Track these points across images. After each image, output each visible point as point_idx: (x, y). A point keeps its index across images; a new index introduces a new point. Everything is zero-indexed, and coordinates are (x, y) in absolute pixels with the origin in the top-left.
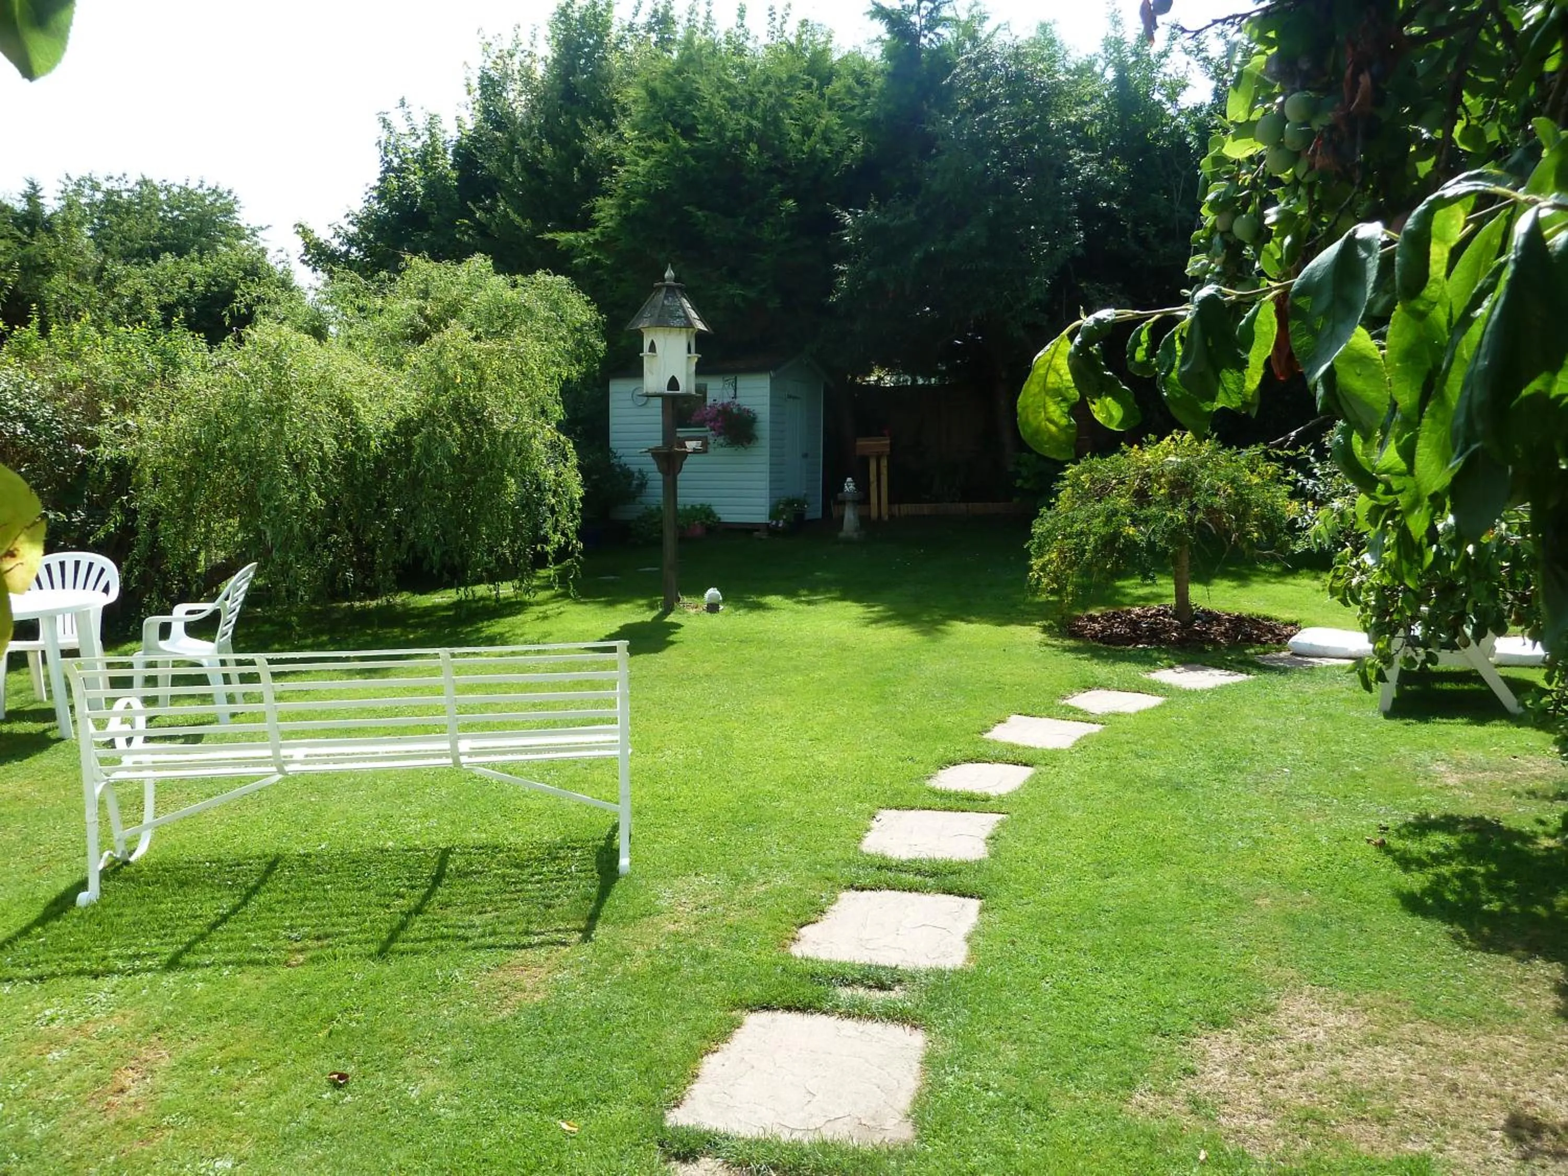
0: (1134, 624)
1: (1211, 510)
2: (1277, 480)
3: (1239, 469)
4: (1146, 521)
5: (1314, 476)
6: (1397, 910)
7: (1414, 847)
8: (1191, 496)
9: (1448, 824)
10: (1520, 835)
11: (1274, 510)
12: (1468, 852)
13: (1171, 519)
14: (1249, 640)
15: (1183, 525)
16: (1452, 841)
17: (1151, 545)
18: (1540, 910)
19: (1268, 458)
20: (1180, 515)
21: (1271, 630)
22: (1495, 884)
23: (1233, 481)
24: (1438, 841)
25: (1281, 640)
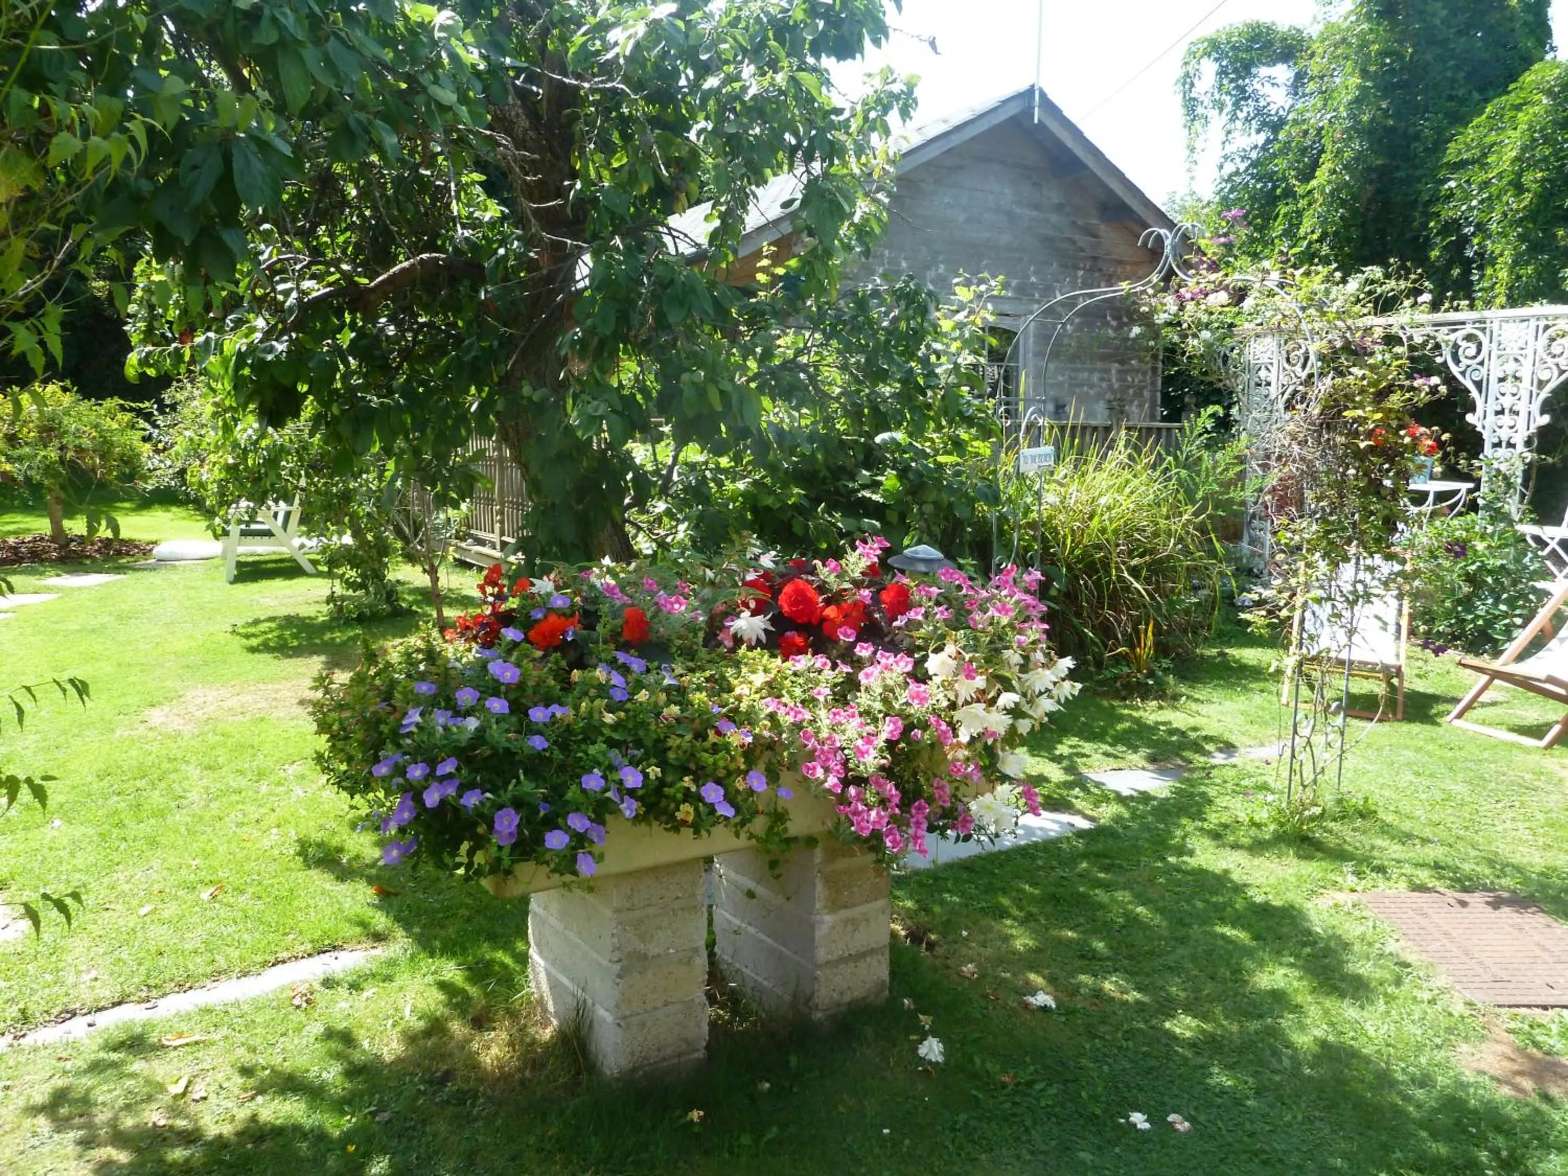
0: (15, 549)
1: (79, 450)
2: (133, 427)
3: (99, 416)
4: (20, 459)
5: (158, 427)
6: (245, 653)
7: (252, 630)
8: (60, 437)
9: (271, 619)
10: (310, 618)
11: (132, 449)
12: (281, 627)
13: (45, 457)
14: (119, 553)
15: (55, 462)
16: (273, 625)
17: (28, 479)
18: (318, 641)
19: (123, 408)
20: (53, 454)
21: (137, 547)
22: (295, 636)
23: (96, 426)
24: (264, 627)
25: (147, 553)
